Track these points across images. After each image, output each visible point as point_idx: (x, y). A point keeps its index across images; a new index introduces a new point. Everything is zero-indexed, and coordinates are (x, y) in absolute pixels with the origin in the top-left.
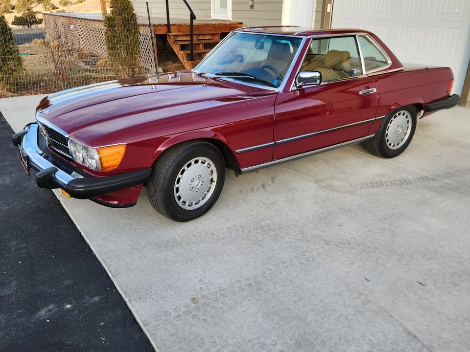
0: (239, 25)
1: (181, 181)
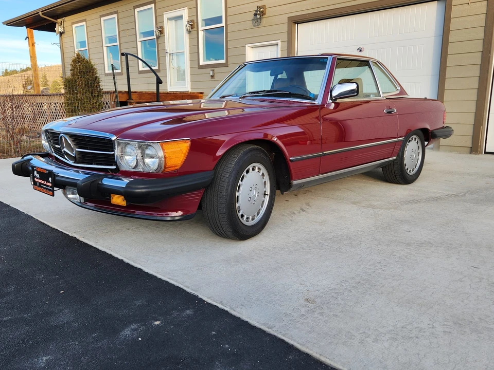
0: (200, 95)
1: (240, 199)
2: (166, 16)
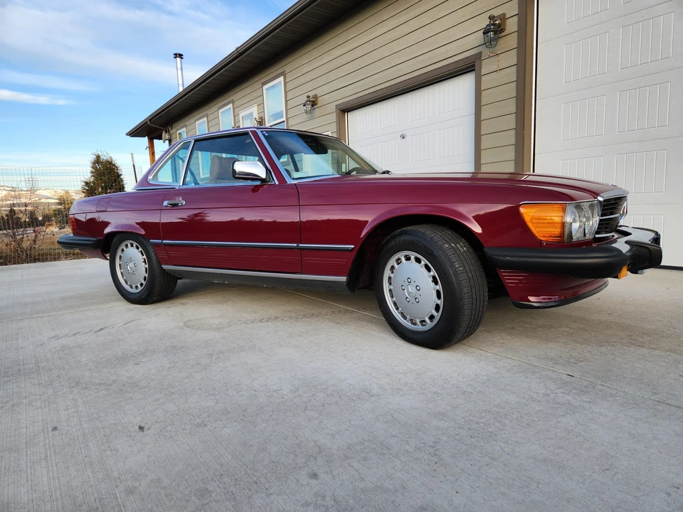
2: (241, 115)
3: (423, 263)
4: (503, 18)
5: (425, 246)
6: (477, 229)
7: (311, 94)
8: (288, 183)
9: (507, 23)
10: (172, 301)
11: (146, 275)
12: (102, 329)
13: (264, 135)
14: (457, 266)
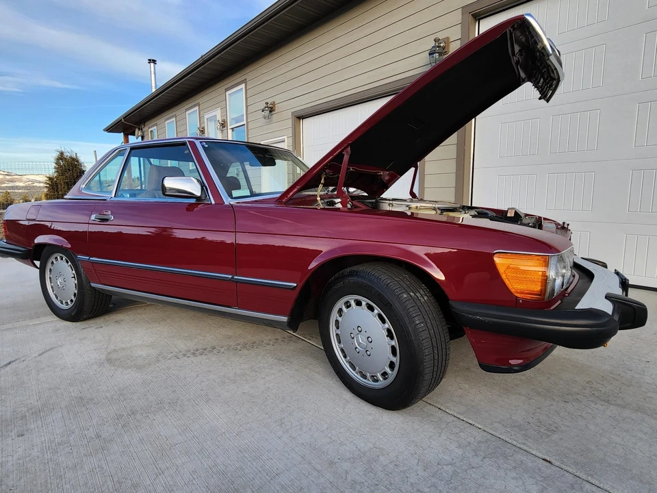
2: (206, 117)
3: (376, 311)
4: (447, 40)
5: (380, 295)
6: (439, 275)
7: (270, 101)
8: (226, 203)
9: (451, 46)
10: (106, 317)
11: (76, 292)
12: (10, 363)
13: (203, 146)
14: (417, 322)
